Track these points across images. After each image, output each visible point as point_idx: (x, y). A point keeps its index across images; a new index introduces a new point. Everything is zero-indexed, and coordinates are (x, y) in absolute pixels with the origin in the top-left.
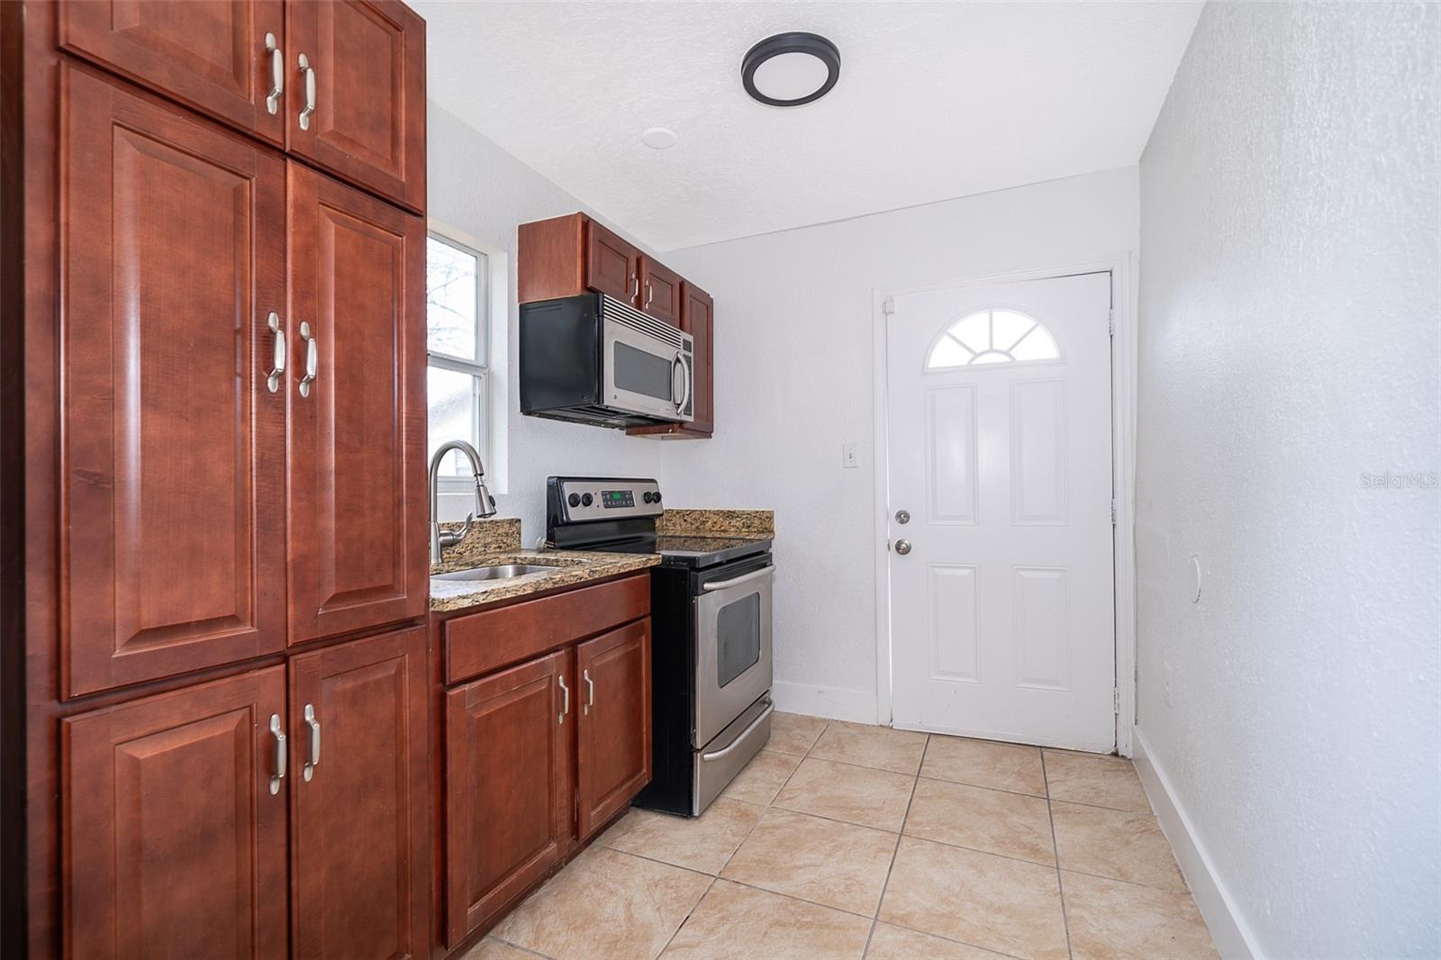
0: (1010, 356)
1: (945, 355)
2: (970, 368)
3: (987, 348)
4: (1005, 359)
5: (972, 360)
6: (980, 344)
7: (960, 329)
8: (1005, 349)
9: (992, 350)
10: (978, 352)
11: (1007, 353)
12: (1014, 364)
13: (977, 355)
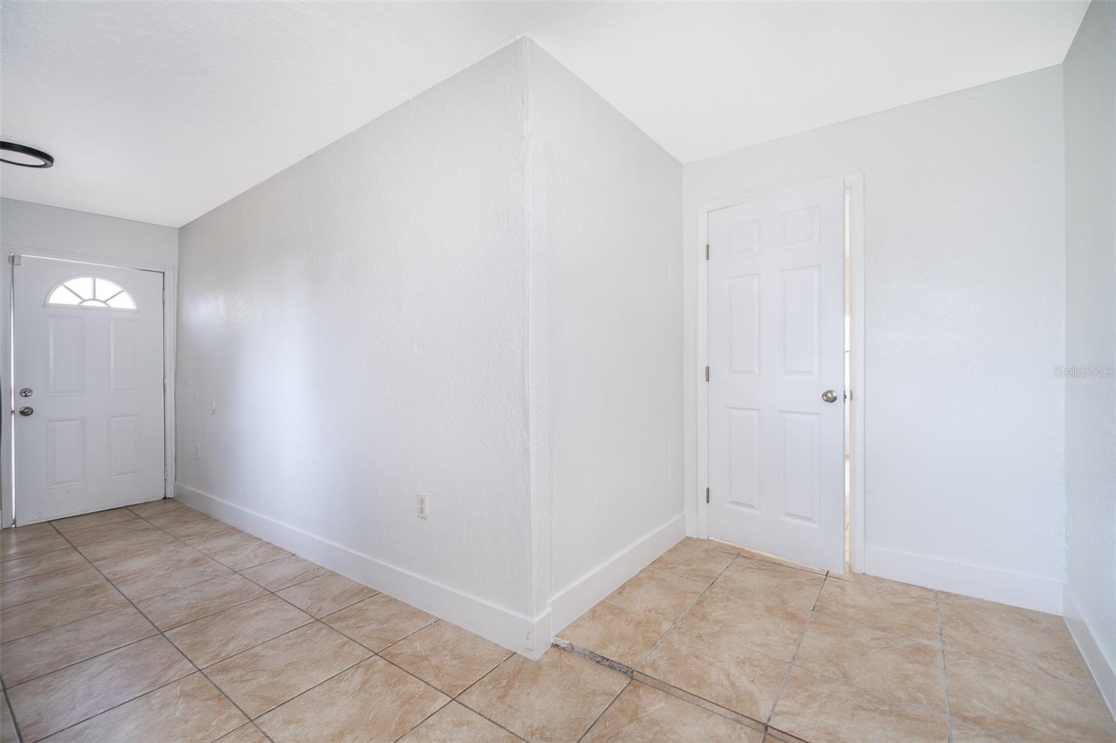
0: (106, 304)
1: (60, 297)
2: (79, 307)
3: (92, 297)
4: (103, 305)
5: (82, 302)
6: (88, 294)
7: (72, 284)
8: (103, 300)
9: (94, 299)
10: (85, 299)
11: (105, 302)
12: (109, 309)
13: (84, 301)
